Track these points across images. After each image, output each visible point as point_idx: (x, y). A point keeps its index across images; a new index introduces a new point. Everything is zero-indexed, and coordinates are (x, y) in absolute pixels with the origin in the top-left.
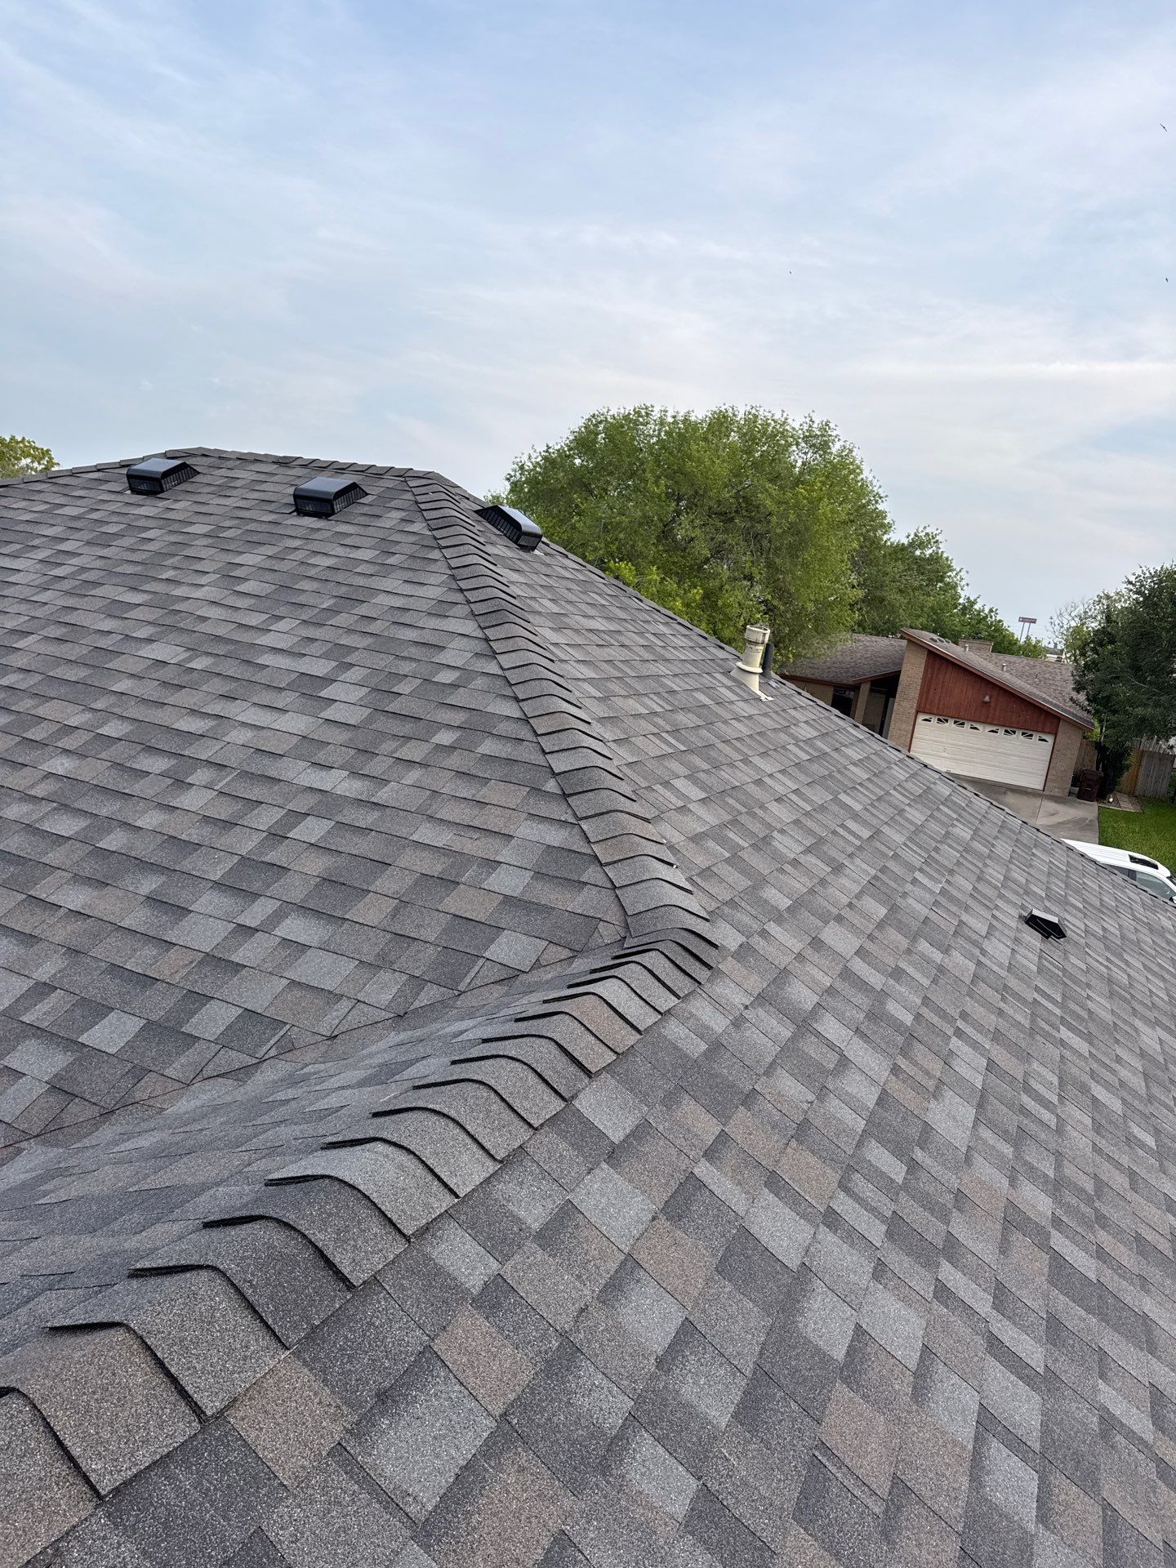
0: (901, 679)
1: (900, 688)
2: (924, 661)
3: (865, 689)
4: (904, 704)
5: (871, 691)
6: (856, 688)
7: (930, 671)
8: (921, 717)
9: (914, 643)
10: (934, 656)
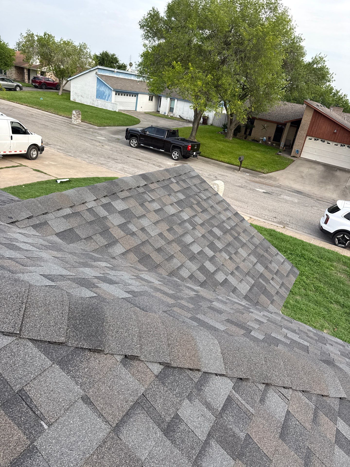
0: (302, 121)
1: (301, 125)
2: (312, 114)
3: (288, 125)
4: (302, 132)
5: (291, 126)
6: (285, 124)
7: (314, 119)
8: (308, 138)
9: (309, 106)
10: (317, 113)
